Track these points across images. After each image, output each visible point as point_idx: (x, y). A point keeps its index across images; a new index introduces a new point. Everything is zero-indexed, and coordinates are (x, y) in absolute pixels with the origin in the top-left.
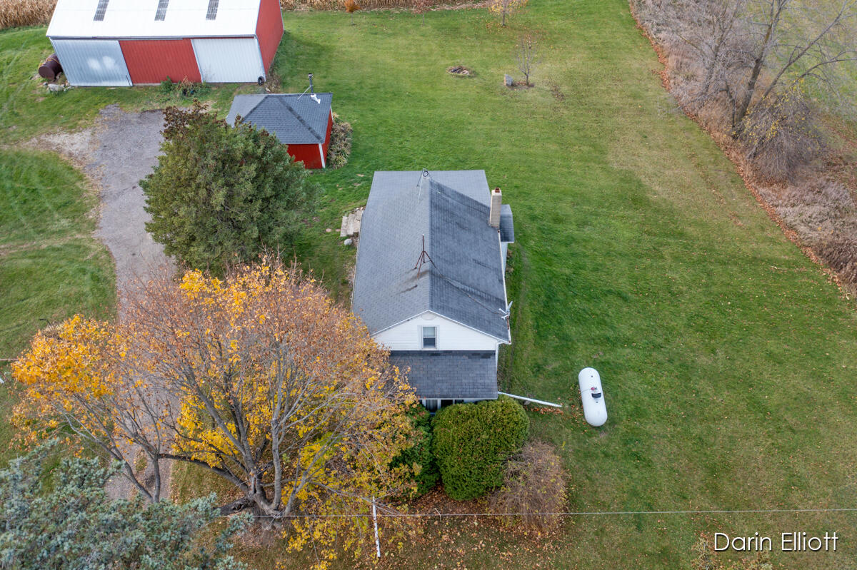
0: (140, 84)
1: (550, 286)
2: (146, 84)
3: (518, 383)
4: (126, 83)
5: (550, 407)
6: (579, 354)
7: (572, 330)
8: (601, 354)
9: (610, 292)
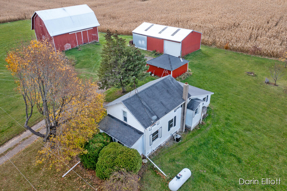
0: (148, 50)
1: (209, 140)
2: (150, 51)
3: (160, 160)
4: (145, 49)
5: (162, 174)
6: (195, 166)
7: (201, 157)
8: (205, 171)
9: (234, 156)
